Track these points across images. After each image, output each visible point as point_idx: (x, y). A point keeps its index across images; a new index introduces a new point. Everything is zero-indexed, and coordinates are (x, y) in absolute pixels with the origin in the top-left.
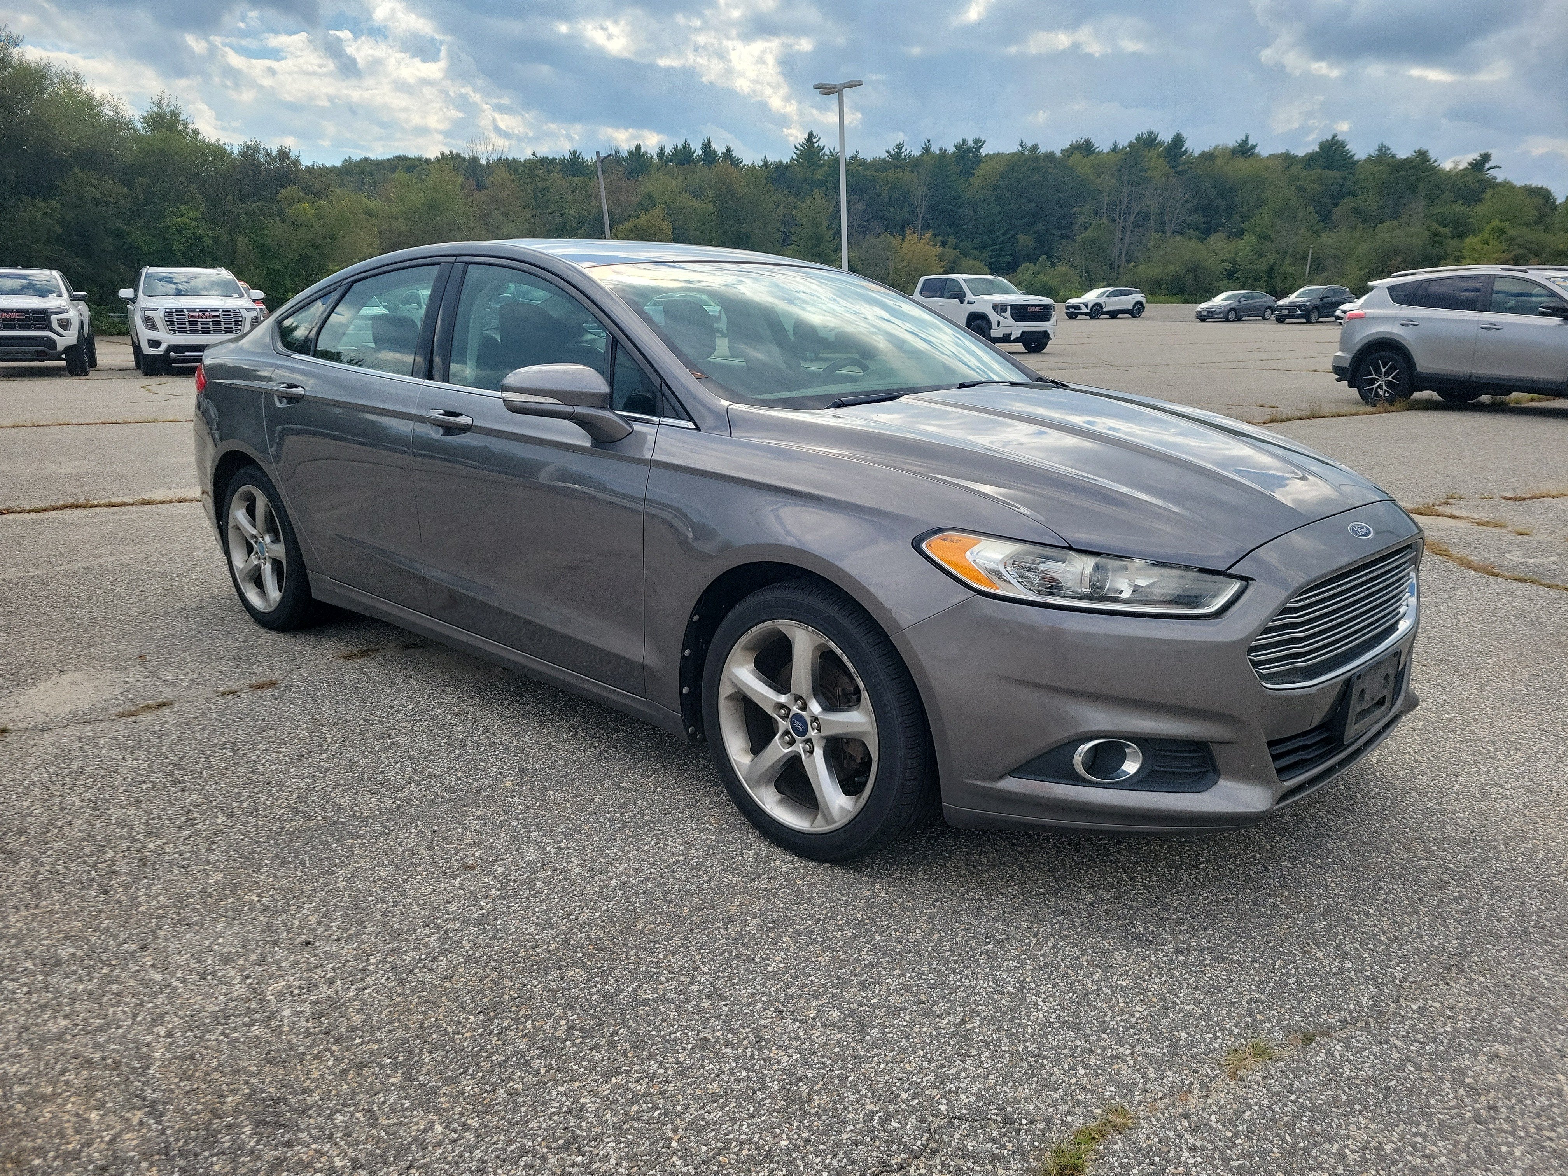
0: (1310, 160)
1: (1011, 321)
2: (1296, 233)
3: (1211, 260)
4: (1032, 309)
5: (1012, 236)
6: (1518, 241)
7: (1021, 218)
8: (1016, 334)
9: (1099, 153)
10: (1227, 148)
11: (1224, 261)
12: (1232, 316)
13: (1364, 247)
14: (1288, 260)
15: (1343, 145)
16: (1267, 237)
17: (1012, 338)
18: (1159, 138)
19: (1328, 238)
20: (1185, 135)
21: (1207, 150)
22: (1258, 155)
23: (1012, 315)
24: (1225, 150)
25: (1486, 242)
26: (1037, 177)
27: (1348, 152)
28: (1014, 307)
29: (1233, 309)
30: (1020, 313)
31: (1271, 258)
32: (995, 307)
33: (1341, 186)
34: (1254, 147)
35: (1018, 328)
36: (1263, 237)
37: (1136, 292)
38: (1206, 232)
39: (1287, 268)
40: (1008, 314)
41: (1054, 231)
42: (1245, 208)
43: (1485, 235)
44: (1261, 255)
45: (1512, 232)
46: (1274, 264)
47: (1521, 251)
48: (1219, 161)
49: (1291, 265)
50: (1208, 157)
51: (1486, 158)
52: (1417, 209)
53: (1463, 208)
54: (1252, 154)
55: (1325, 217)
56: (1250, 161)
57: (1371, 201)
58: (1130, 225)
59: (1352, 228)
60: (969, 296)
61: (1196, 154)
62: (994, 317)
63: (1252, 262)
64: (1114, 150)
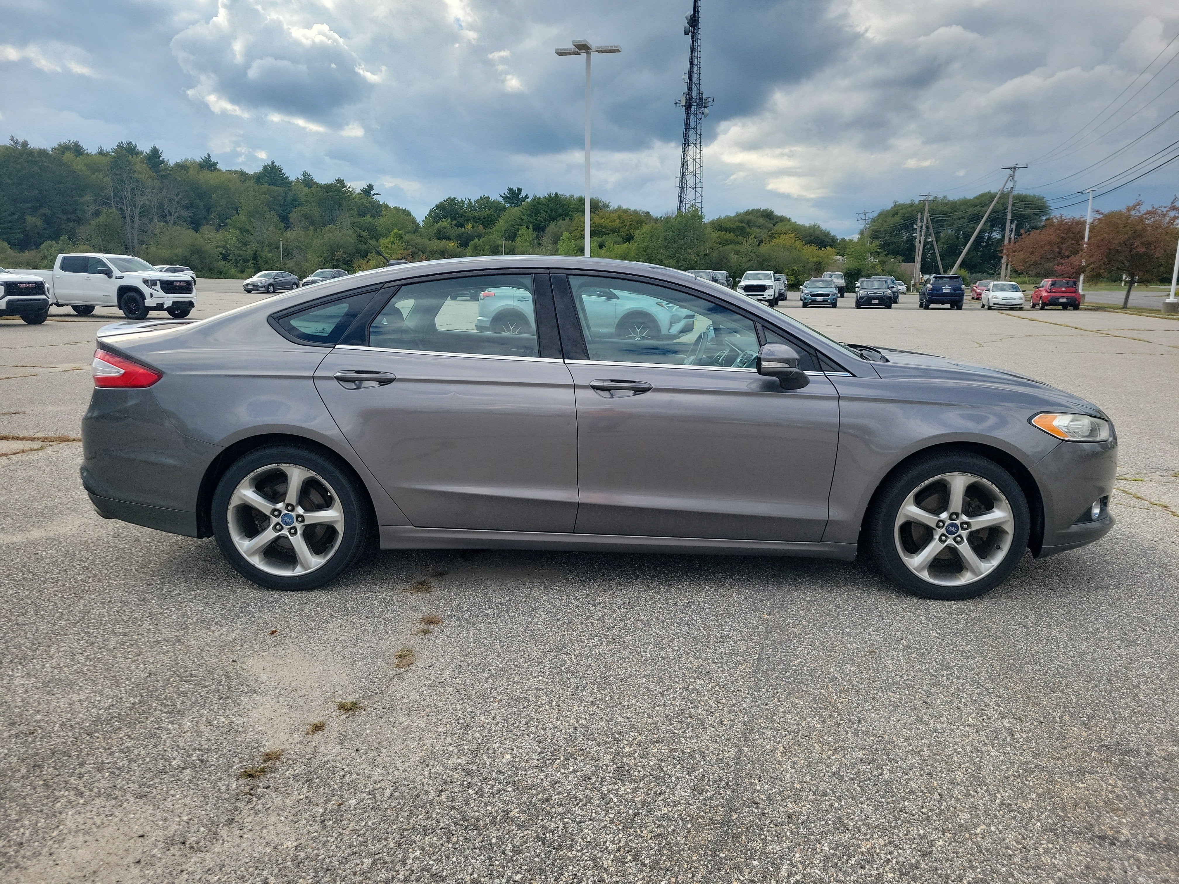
0: (259, 178)
1: (161, 293)
2: (267, 230)
3: (209, 246)
4: (178, 284)
5: (19, 217)
6: (411, 243)
7: (25, 202)
8: (168, 303)
9: (88, 155)
10: (195, 162)
11: (218, 247)
12: (271, 289)
13: (317, 242)
14: (266, 249)
15: (279, 169)
16: (247, 231)
17: (165, 306)
18: (137, 148)
19: (289, 234)
20: (160, 148)
21: (179, 161)
22: (219, 170)
23: (162, 288)
24: (193, 163)
25: (393, 243)
26: (36, 169)
27: (284, 174)
28: (162, 282)
29: (271, 284)
30: (169, 287)
31: (254, 246)
32: (145, 281)
33: (285, 198)
34: (215, 164)
35: (169, 299)
36: (243, 231)
37: (188, 270)
38: (196, 225)
39: (266, 253)
40: (158, 287)
41: (60, 216)
42: (219, 209)
43: (391, 238)
44: (245, 244)
45: (407, 237)
46: (257, 251)
47: (414, 249)
48: (191, 171)
49: (270, 252)
50: (182, 167)
51: (371, 187)
52: (345, 218)
53: (371, 219)
54: (215, 169)
55: (284, 218)
56: (215, 174)
57: (316, 212)
58: (137, 215)
59: (306, 228)
60: (116, 272)
61: (172, 163)
62: (146, 290)
63: (239, 248)
64: (101, 153)
